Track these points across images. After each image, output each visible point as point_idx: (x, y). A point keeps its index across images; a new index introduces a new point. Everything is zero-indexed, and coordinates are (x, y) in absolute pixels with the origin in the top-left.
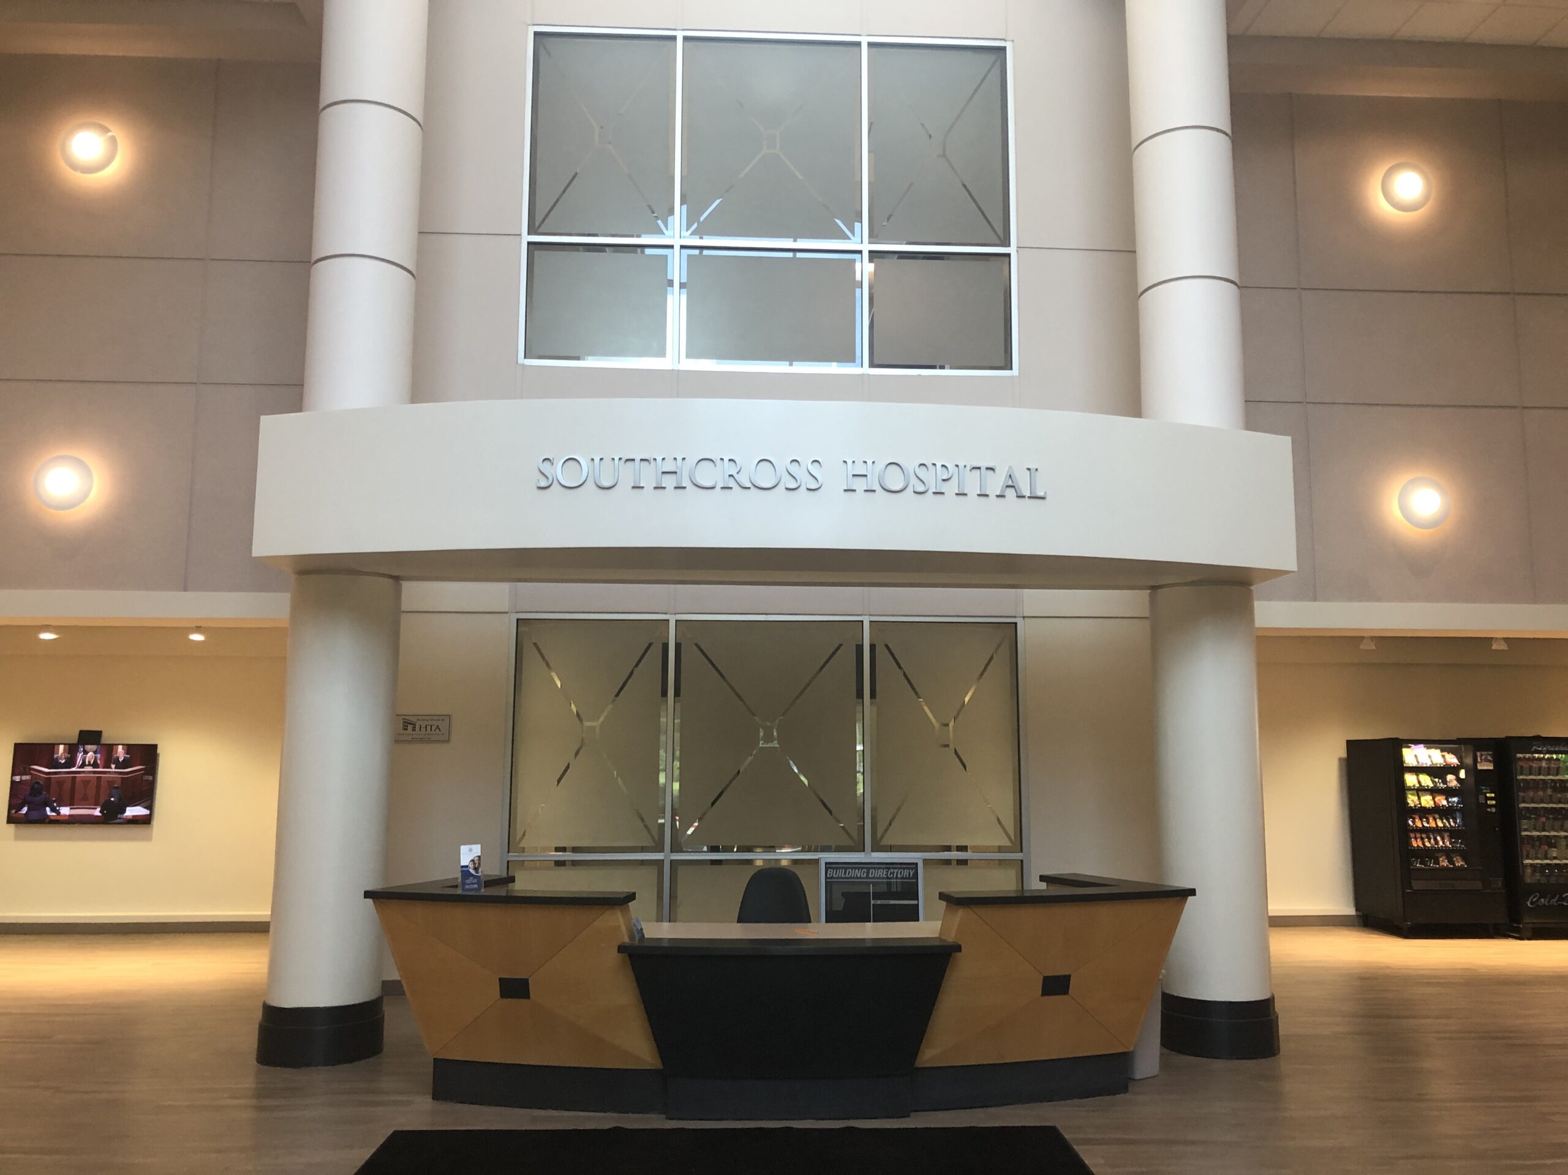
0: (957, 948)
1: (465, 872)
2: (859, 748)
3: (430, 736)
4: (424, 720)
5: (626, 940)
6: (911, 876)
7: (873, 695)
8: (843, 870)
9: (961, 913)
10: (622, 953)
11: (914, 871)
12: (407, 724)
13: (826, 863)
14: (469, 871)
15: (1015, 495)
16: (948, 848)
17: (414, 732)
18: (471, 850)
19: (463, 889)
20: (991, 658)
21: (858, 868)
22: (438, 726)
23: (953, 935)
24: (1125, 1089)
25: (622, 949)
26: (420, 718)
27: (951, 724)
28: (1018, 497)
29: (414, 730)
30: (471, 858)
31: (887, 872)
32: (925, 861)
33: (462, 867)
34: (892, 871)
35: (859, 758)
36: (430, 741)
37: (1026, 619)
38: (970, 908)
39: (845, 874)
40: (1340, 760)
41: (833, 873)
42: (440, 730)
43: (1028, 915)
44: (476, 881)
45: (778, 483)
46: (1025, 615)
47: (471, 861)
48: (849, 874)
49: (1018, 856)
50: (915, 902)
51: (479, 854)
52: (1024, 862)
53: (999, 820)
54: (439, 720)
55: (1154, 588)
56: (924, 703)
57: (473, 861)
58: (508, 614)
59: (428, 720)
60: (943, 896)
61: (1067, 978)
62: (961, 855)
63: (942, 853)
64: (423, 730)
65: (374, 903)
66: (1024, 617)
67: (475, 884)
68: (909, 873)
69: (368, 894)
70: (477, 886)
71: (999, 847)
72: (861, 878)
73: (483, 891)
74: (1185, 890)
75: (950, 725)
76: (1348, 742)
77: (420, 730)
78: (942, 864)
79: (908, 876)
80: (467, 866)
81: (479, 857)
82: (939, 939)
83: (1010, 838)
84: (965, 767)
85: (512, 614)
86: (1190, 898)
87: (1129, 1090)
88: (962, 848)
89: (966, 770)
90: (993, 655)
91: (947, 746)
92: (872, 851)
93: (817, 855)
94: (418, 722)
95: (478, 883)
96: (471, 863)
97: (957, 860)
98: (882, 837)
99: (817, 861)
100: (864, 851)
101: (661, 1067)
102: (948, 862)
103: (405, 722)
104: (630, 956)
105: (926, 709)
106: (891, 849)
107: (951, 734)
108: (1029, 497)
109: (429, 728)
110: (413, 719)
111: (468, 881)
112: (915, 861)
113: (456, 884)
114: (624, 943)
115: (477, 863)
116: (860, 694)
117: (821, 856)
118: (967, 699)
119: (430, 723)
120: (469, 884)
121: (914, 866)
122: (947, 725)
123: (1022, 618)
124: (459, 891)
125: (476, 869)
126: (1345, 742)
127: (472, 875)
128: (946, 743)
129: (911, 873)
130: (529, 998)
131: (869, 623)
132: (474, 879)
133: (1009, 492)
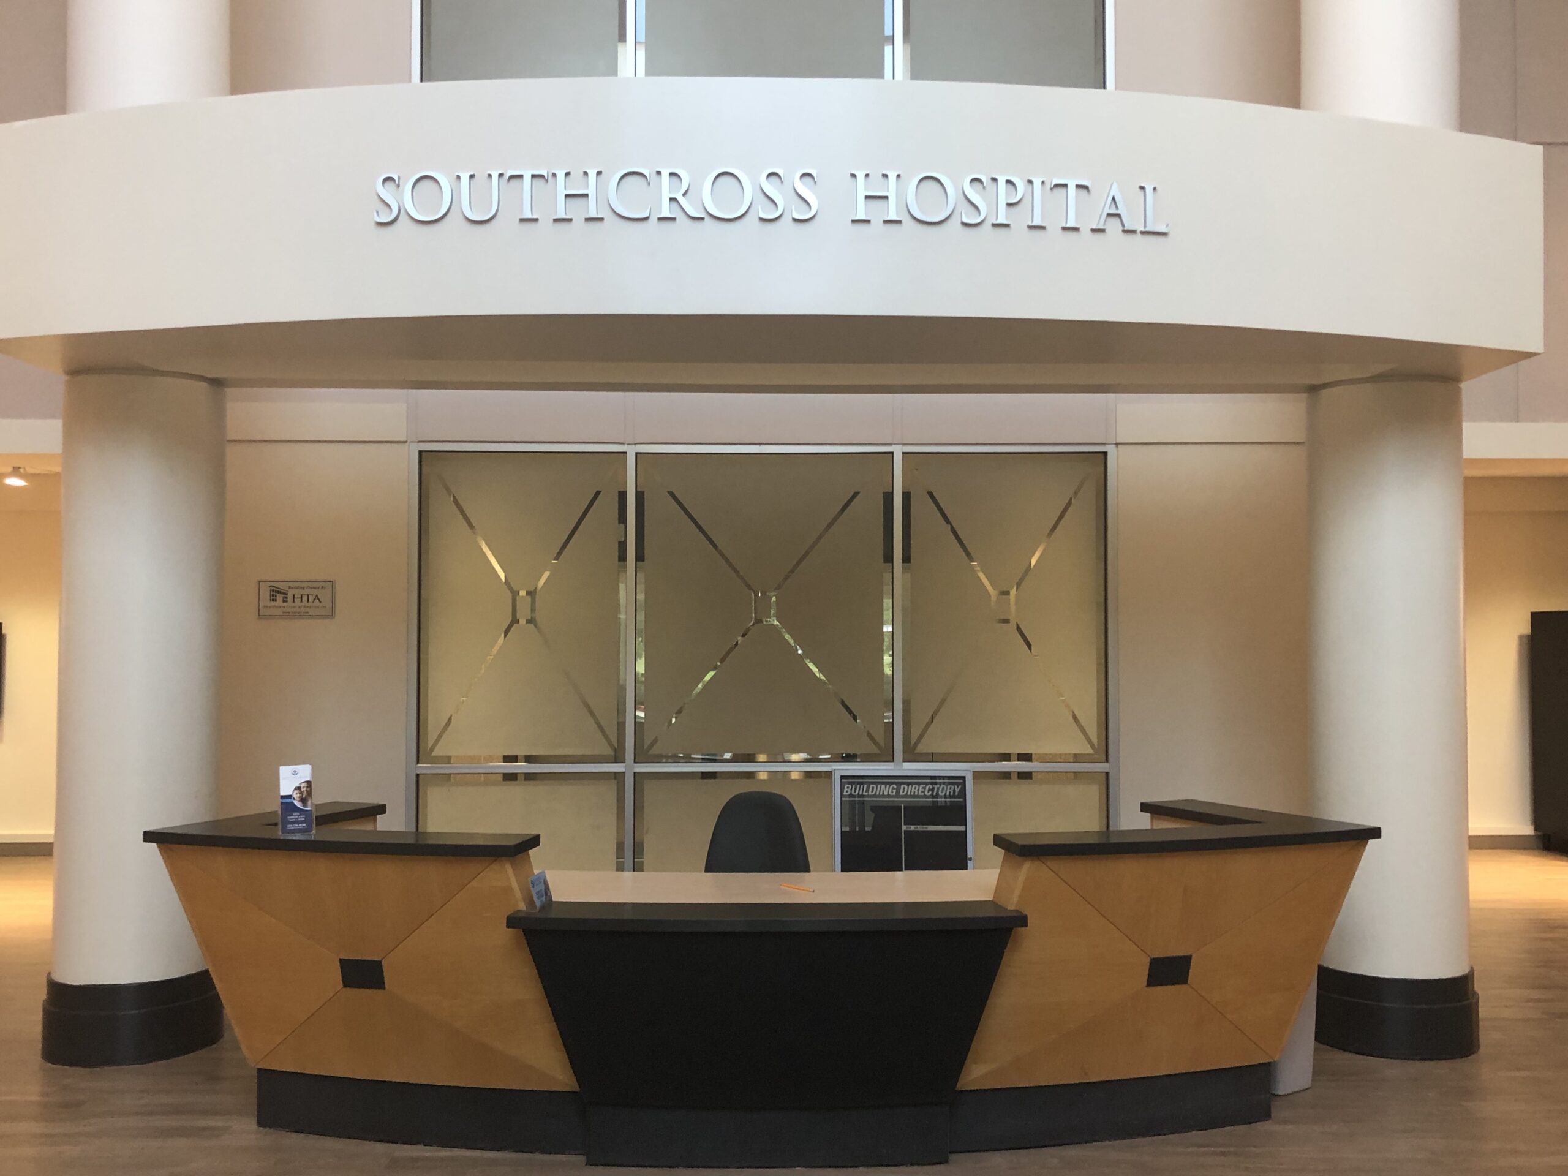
0: (1021, 920)
1: (287, 804)
2: (888, 629)
3: (308, 610)
4: (297, 588)
5: (522, 906)
6: (956, 794)
7: (906, 559)
8: (865, 786)
9: (1027, 868)
10: (513, 927)
11: (960, 787)
12: (275, 593)
13: (842, 777)
14: (293, 803)
15: (1121, 228)
16: (1006, 757)
17: (285, 604)
18: (295, 773)
19: (285, 830)
20: (1069, 504)
21: (885, 783)
22: (317, 596)
23: (1015, 899)
24: (1265, 1114)
25: (513, 921)
26: (292, 585)
27: (1013, 592)
28: (1125, 231)
29: (285, 600)
30: (297, 785)
31: (925, 788)
32: (977, 775)
33: (283, 797)
34: (931, 787)
35: (887, 641)
36: (307, 615)
37: (1119, 446)
38: (1039, 859)
39: (867, 791)
40: (1521, 637)
41: (851, 790)
42: (320, 602)
43: (1128, 869)
44: (302, 818)
45: (749, 207)
46: (1118, 442)
47: (296, 789)
48: (872, 791)
49: (1103, 767)
50: (962, 828)
51: (308, 779)
52: (1111, 775)
53: (1075, 717)
54: (319, 588)
55: (1313, 390)
56: (978, 568)
57: (299, 788)
58: (407, 444)
59: (304, 588)
60: (999, 841)
61: (1187, 960)
62: (1024, 766)
63: (999, 763)
64: (298, 601)
65: (159, 847)
66: (1117, 444)
67: (302, 822)
68: (954, 790)
69: (149, 837)
70: (304, 825)
71: (1075, 755)
72: (888, 796)
73: (314, 834)
74: (1365, 830)
75: (1011, 593)
76: (1534, 614)
77: (294, 601)
78: (1000, 778)
79: (952, 794)
80: (289, 797)
81: (309, 783)
82: (992, 903)
83: (1089, 741)
84: (1029, 646)
85: (412, 444)
86: (1371, 841)
87: (1272, 1115)
88: (1026, 757)
89: (1030, 649)
90: (1071, 499)
91: (1006, 621)
92: (904, 761)
93: (830, 766)
94: (290, 590)
95: (307, 821)
96: (296, 792)
97: (1019, 773)
98: (916, 744)
99: (829, 774)
100: (893, 761)
101: (576, 1088)
102: (1006, 775)
103: (273, 591)
104: (524, 931)
105: (981, 575)
106: (932, 758)
107: (1013, 608)
108: (1142, 233)
109: (305, 598)
110: (283, 586)
111: (291, 818)
112: (962, 775)
113: (275, 822)
114: (518, 911)
115: (307, 791)
116: (889, 558)
117: (834, 768)
118: (1034, 561)
119: (307, 591)
120: (293, 823)
121: (961, 781)
122: (1007, 593)
123: (1114, 446)
124: (279, 834)
125: (303, 801)
126: (1530, 614)
127: (297, 809)
128: (1005, 618)
129: (957, 790)
130: (384, 988)
131: (901, 454)
132: (301, 815)
133: (1114, 226)
